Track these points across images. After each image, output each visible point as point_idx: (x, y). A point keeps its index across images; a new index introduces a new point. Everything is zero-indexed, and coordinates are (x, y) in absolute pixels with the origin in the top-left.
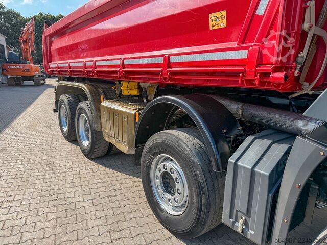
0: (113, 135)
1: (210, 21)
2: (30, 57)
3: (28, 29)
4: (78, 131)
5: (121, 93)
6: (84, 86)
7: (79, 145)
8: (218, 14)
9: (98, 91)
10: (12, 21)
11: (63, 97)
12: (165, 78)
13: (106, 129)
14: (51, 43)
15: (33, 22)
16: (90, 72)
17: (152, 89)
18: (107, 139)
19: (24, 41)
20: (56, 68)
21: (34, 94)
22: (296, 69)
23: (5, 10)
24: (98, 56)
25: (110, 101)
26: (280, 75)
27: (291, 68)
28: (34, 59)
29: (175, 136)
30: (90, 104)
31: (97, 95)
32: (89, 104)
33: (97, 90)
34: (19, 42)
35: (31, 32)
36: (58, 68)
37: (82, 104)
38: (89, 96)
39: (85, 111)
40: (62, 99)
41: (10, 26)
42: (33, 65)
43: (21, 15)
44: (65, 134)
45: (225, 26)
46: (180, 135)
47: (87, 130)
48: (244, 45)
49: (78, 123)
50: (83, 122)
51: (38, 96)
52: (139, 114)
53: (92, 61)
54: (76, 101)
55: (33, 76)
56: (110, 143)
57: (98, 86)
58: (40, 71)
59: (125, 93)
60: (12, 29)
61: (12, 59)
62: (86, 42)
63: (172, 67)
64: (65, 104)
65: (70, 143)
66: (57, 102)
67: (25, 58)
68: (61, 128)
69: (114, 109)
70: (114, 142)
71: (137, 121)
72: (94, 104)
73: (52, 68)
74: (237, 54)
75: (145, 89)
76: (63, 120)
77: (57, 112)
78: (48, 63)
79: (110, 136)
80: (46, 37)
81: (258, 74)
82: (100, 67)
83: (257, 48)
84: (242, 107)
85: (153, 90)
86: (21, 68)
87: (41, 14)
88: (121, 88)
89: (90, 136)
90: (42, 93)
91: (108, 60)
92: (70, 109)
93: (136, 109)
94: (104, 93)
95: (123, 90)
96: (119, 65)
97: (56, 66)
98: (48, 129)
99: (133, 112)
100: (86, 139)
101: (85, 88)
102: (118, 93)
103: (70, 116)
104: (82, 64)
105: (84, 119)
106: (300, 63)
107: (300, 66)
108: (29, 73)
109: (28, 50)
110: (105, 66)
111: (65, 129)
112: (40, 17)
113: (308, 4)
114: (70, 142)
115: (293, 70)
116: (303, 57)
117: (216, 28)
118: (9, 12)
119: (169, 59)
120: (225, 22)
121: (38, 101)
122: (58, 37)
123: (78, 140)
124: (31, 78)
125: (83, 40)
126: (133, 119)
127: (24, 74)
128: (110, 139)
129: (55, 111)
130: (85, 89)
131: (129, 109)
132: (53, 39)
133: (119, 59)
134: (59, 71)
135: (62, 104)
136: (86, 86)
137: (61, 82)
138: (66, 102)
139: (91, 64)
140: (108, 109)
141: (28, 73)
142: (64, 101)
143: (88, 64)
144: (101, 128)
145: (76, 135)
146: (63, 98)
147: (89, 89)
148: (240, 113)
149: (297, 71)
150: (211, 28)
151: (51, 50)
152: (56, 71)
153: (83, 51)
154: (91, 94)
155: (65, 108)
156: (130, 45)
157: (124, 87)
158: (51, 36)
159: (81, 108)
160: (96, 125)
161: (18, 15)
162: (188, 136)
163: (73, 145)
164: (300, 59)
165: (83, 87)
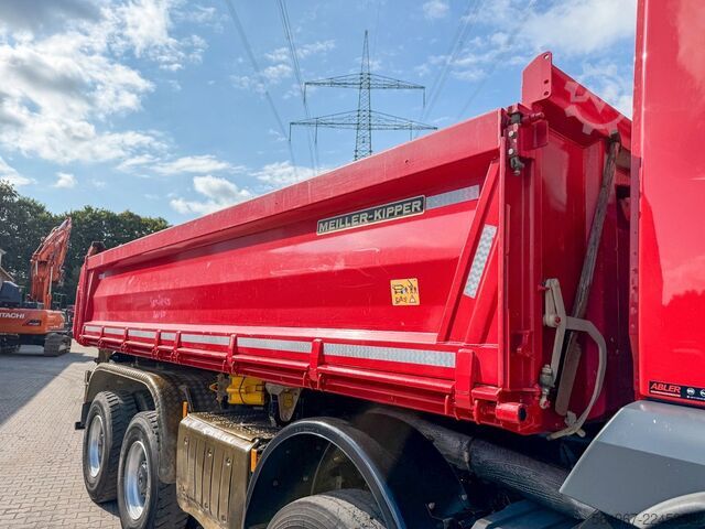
0: (198, 497)
1: (393, 291)
2: (48, 295)
3: (55, 239)
4: (123, 481)
5: (226, 398)
6: (151, 380)
7: (118, 514)
8: (405, 282)
9: (179, 391)
10: (25, 219)
11: (102, 398)
12: (314, 383)
13: (184, 480)
14: (97, 283)
15: (70, 226)
16: (168, 352)
17: (290, 396)
18: (184, 506)
19: (40, 263)
20: (97, 334)
21: (40, 376)
22: (540, 396)
23: (16, 200)
24: (187, 322)
25: (201, 417)
26: (512, 407)
27: (533, 394)
28: (54, 298)
29: (329, 512)
30: (158, 420)
31: (176, 399)
32: (155, 419)
33: (177, 388)
34: (29, 264)
35: (61, 244)
36: (103, 335)
37: (142, 419)
38: (158, 401)
39: (144, 434)
40: (98, 403)
41: (19, 230)
42: (50, 311)
43: (47, 209)
44: (92, 485)
45: (418, 303)
46: (342, 510)
47: (142, 479)
48: (449, 343)
49: (125, 462)
50: (138, 457)
51: (46, 383)
52: (259, 453)
53: (175, 332)
54: (130, 407)
55: (45, 335)
56: (191, 517)
57: (179, 380)
58: (62, 324)
59: (235, 399)
60: (22, 236)
61: (8, 298)
62: (167, 292)
63: (327, 364)
64: (104, 414)
65: (99, 508)
66: (87, 406)
67: (35, 297)
68: (84, 470)
69: (207, 437)
70: (199, 515)
71: (253, 470)
72: (167, 421)
73: (90, 333)
74: (439, 357)
75: (275, 397)
76: (94, 450)
77: (83, 428)
78: (83, 321)
79: (191, 500)
80: (89, 271)
81: (476, 402)
82: (188, 345)
83: (469, 351)
84: (469, 446)
85: (292, 400)
86: (22, 316)
87: (89, 210)
88: (228, 390)
89: (148, 496)
90: (56, 375)
91: (207, 334)
92: (114, 425)
93: (253, 441)
94: (192, 395)
95: (232, 393)
96: (227, 347)
97: (99, 330)
98: (55, 468)
99: (247, 447)
100: (137, 501)
101: (153, 383)
102: (219, 399)
103: (110, 443)
104: (153, 335)
105: (140, 452)
106: (546, 386)
107: (547, 390)
108: (37, 328)
109: (46, 281)
110: (199, 344)
111: (95, 472)
112: (86, 213)
113: (547, 285)
114: (101, 504)
115: (537, 398)
116: (552, 375)
117: (402, 303)
118: (22, 203)
119: (322, 348)
120: (417, 296)
121: (44, 394)
122: (114, 274)
123: (120, 503)
124: (38, 339)
125: (163, 288)
126: (245, 464)
127: (26, 330)
128: (190, 505)
129: (79, 426)
130: (152, 387)
131: (238, 439)
132: (102, 277)
133: (229, 335)
134: (104, 342)
135: (96, 414)
136: (155, 379)
137: (102, 364)
138: (107, 409)
139: (172, 337)
140: (195, 435)
141: (35, 329)
142: (102, 408)
143: (165, 336)
144: (175, 476)
145: (116, 488)
146: (101, 401)
147: (161, 388)
148: (466, 460)
149: (544, 400)
150: (394, 303)
151: (95, 296)
152: (96, 340)
153: (158, 308)
154: (164, 399)
155: (102, 423)
156: (251, 310)
157: (234, 387)
158: (99, 270)
159: (137, 428)
160: (163, 470)
161: (41, 210)
162: (359, 513)
163: (106, 513)
164: (545, 379)
165: (147, 381)
